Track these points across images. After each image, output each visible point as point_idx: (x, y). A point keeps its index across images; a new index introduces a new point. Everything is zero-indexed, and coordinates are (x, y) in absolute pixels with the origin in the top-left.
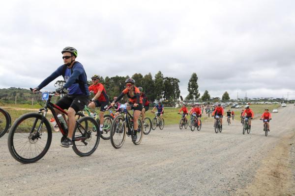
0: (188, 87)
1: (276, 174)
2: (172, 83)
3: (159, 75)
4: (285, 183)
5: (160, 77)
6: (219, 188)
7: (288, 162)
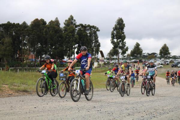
0: (111, 38)
2: (88, 32)
3: (70, 22)
5: (72, 23)
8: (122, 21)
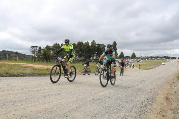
1: (167, 99)
2: (101, 47)
3: (93, 43)
4: (173, 103)
6: (138, 106)
7: (173, 92)
8: (116, 43)
